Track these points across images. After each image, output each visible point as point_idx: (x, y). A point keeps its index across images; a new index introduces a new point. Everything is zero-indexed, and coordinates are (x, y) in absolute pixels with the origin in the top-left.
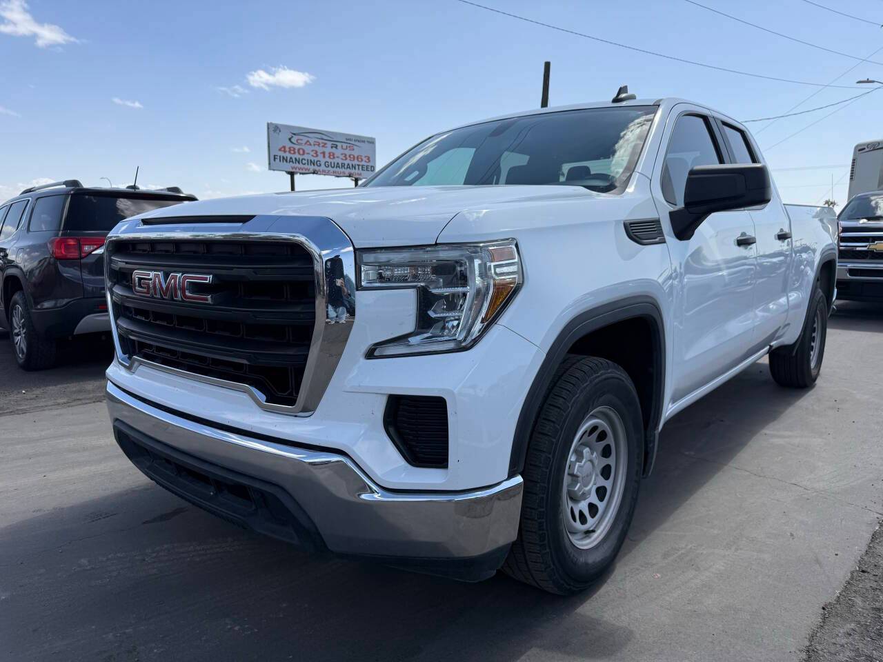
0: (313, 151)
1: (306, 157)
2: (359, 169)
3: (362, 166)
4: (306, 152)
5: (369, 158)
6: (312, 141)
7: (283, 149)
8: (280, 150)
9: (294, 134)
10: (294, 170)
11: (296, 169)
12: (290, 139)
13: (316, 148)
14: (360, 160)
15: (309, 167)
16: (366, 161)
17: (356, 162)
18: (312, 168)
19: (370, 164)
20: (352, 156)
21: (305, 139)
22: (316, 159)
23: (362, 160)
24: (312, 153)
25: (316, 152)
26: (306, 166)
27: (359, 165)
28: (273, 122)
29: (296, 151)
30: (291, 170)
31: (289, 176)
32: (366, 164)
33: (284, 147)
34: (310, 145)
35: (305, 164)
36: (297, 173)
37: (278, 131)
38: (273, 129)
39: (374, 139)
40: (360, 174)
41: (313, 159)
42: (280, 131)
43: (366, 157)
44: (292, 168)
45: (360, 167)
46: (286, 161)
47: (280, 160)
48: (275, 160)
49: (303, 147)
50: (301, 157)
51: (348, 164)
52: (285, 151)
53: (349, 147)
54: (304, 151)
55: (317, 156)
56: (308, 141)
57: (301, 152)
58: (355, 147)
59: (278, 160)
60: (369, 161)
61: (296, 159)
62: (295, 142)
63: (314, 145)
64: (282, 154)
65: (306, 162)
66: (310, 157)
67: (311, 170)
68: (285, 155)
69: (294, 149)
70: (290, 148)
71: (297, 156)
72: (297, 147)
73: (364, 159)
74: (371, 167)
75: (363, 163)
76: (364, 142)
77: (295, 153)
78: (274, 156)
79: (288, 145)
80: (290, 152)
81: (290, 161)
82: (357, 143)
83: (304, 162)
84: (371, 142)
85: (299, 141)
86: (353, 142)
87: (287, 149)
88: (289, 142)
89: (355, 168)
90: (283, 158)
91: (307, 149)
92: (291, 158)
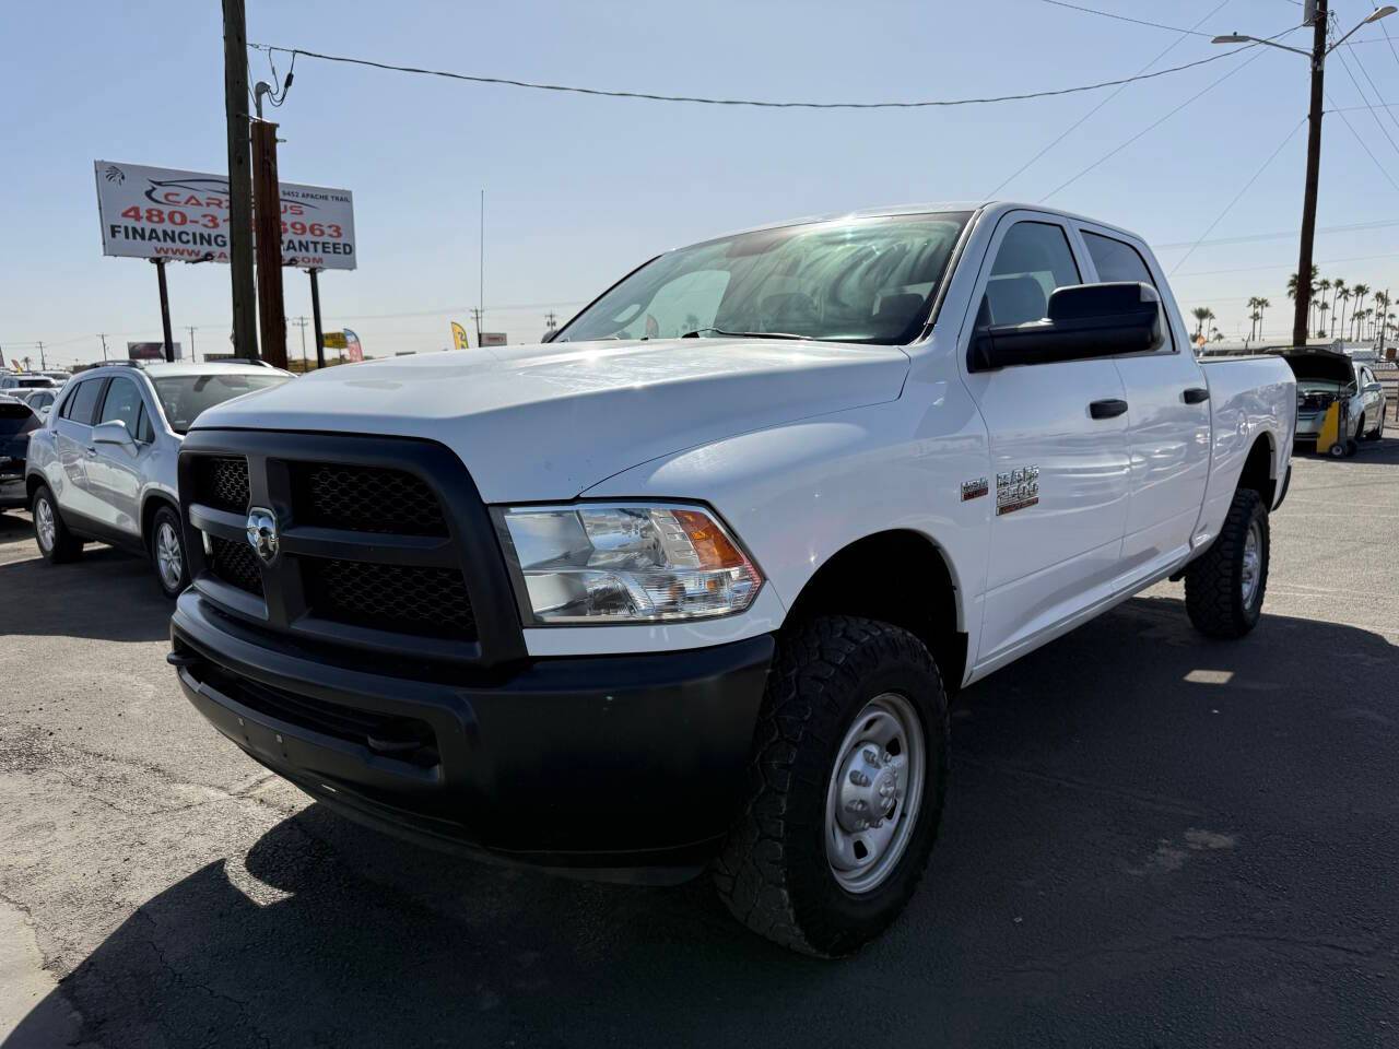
0: (205, 216)
1: (189, 228)
2: (316, 251)
3: (324, 244)
4: (189, 219)
5: (338, 229)
6: (202, 198)
7: (134, 213)
8: (125, 215)
9: (159, 184)
10: (162, 254)
11: (166, 252)
12: (149, 194)
13: (213, 210)
14: (318, 232)
15: (198, 247)
16: (331, 236)
17: (308, 237)
18: (205, 249)
19: (341, 241)
20: (298, 226)
21: (185, 194)
22: (214, 233)
23: (322, 233)
24: (205, 221)
25: (214, 219)
26: (191, 246)
27: (315, 243)
28: (106, 160)
29: (166, 216)
30: (156, 255)
31: (155, 266)
32: (331, 240)
33: (136, 210)
34: (199, 204)
35: (188, 242)
36: (169, 259)
37: (118, 178)
38: (110, 173)
39: (350, 193)
40: (321, 260)
41: (206, 232)
42: (123, 178)
43: (330, 227)
44: (158, 252)
45: (320, 247)
46: (143, 237)
47: (127, 237)
48: (113, 236)
49: (180, 209)
50: (178, 229)
51: (291, 242)
52: (138, 218)
53: (291, 208)
54: (183, 216)
55: (216, 226)
56: (192, 197)
57: (178, 218)
58: (304, 208)
59: (121, 236)
60: (339, 235)
61: (165, 233)
62: (164, 201)
63: (208, 204)
64: (131, 223)
65: (191, 238)
66: (199, 229)
67: (202, 254)
68: (139, 226)
69: (160, 213)
70: (149, 211)
71: (168, 227)
72: (166, 210)
73: (327, 231)
74: (345, 245)
75: (325, 239)
76: (326, 198)
77: (162, 220)
78: (113, 227)
79: (145, 205)
80: (149, 219)
81: (150, 239)
82: (308, 201)
83: (184, 237)
84: (344, 198)
85: (170, 198)
86: (300, 199)
87: (143, 213)
88: (147, 198)
89: (307, 249)
90: (134, 230)
91: (192, 212)
92: (153, 231)
